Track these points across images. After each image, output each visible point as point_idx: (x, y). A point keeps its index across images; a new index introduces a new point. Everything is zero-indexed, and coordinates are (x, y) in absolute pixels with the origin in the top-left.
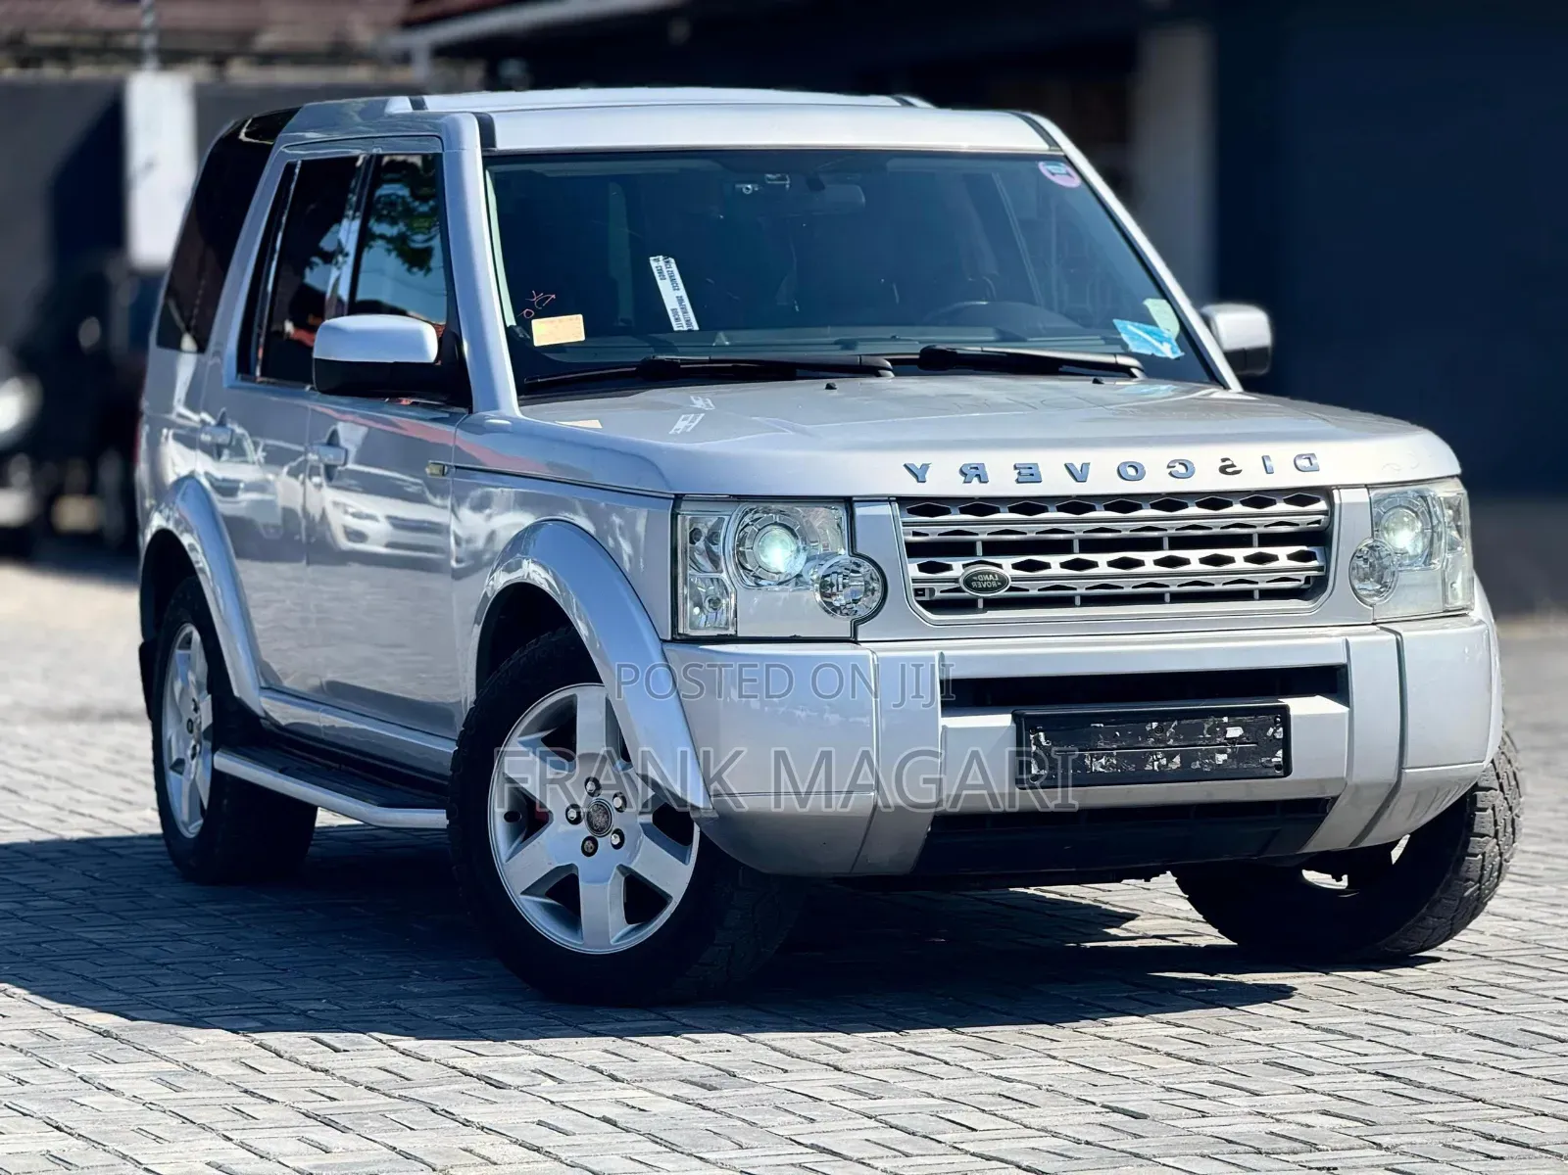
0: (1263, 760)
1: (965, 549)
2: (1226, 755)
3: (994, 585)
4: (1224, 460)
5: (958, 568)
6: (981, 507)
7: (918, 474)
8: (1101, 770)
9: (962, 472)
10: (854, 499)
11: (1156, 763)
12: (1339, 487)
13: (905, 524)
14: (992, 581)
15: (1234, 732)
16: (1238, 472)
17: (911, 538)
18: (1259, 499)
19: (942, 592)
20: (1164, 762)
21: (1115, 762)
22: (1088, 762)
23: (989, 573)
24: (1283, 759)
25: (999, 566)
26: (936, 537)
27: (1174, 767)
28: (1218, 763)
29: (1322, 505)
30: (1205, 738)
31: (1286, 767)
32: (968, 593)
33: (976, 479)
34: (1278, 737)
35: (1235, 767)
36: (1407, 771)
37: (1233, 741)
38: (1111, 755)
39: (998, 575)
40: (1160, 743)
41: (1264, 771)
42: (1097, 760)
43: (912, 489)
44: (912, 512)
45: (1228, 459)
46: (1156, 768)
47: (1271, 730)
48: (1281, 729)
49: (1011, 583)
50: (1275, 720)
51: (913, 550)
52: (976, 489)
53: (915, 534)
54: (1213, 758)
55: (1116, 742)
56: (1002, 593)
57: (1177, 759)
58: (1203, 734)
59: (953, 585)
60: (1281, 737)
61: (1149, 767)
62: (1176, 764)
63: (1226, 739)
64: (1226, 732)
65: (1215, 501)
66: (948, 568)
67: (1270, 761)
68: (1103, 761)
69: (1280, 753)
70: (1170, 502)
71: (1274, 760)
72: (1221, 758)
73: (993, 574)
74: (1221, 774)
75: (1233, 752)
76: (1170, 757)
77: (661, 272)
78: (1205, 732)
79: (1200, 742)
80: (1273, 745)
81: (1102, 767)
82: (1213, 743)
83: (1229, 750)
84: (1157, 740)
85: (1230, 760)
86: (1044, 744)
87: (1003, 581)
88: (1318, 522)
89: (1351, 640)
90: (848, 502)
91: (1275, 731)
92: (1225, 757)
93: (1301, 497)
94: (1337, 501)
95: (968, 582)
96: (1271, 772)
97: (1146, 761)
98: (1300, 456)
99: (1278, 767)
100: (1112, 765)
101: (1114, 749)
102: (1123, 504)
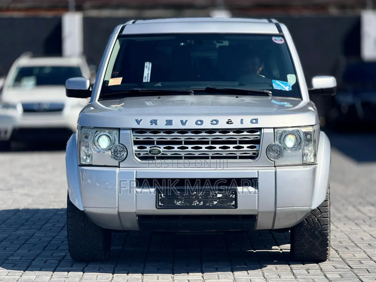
0: (229, 204)
1: (152, 143)
2: (217, 202)
3: (157, 153)
4: (229, 120)
5: (148, 148)
6: (155, 131)
7: (138, 122)
8: (179, 205)
9: (151, 122)
10: (121, 128)
11: (195, 203)
12: (264, 128)
13: (134, 136)
14: (156, 152)
15: (219, 196)
16: (233, 123)
17: (135, 139)
18: (239, 131)
19: (143, 154)
20: (198, 203)
21: (183, 203)
22: (175, 202)
23: (155, 150)
24: (235, 203)
25: (160, 148)
26: (142, 140)
27: (201, 205)
28: (214, 204)
29: (258, 133)
30: (210, 197)
31: (236, 206)
32: (150, 155)
33: (154, 124)
34: (233, 197)
35: (220, 205)
36: (277, 208)
37: (219, 198)
38: (182, 201)
39: (158, 150)
40: (197, 198)
41: (229, 207)
42: (178, 202)
43: (136, 126)
44: (136, 132)
45: (230, 120)
46: (195, 205)
47: (231, 195)
48: (234, 195)
49: (162, 152)
50: (233, 193)
51: (136, 143)
52: (154, 127)
53: (136, 138)
54: (213, 203)
55: (184, 197)
56: (160, 155)
57: (202, 203)
58: (210, 196)
59: (146, 153)
60: (234, 197)
61: (193, 204)
62: (201, 204)
63: (217, 197)
64: (217, 196)
65: (225, 131)
66: (146, 148)
67: (231, 204)
68: (180, 202)
69: (234, 202)
70: (211, 131)
71: (232, 204)
72: (215, 203)
73: (157, 150)
74: (215, 207)
75: (219, 201)
76: (200, 202)
77: (147, 66)
78: (210, 195)
79: (209, 198)
80: (232, 200)
81: (180, 204)
82: (213, 198)
83: (218, 201)
84: (196, 197)
85: (218, 203)
86: (163, 197)
87: (160, 152)
88: (257, 138)
89: (259, 171)
90: (119, 129)
91: (232, 196)
92: (216, 202)
93: (252, 130)
94: (262, 132)
95: (150, 151)
96: (230, 207)
97: (192, 203)
98: (252, 119)
99: (233, 205)
100: (182, 203)
101: (183, 199)
102: (197, 131)
